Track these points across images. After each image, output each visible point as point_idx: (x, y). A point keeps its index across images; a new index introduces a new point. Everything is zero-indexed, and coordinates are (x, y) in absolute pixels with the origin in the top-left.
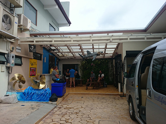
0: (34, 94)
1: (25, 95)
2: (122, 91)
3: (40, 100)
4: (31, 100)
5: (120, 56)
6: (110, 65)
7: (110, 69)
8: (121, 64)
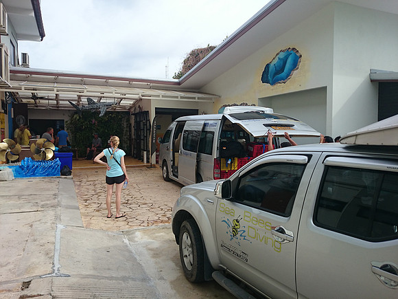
0: (37, 166)
1: (23, 169)
2: (148, 162)
3: (47, 175)
4: (34, 175)
5: (147, 113)
6: (125, 124)
7: (125, 130)
8: (148, 124)
